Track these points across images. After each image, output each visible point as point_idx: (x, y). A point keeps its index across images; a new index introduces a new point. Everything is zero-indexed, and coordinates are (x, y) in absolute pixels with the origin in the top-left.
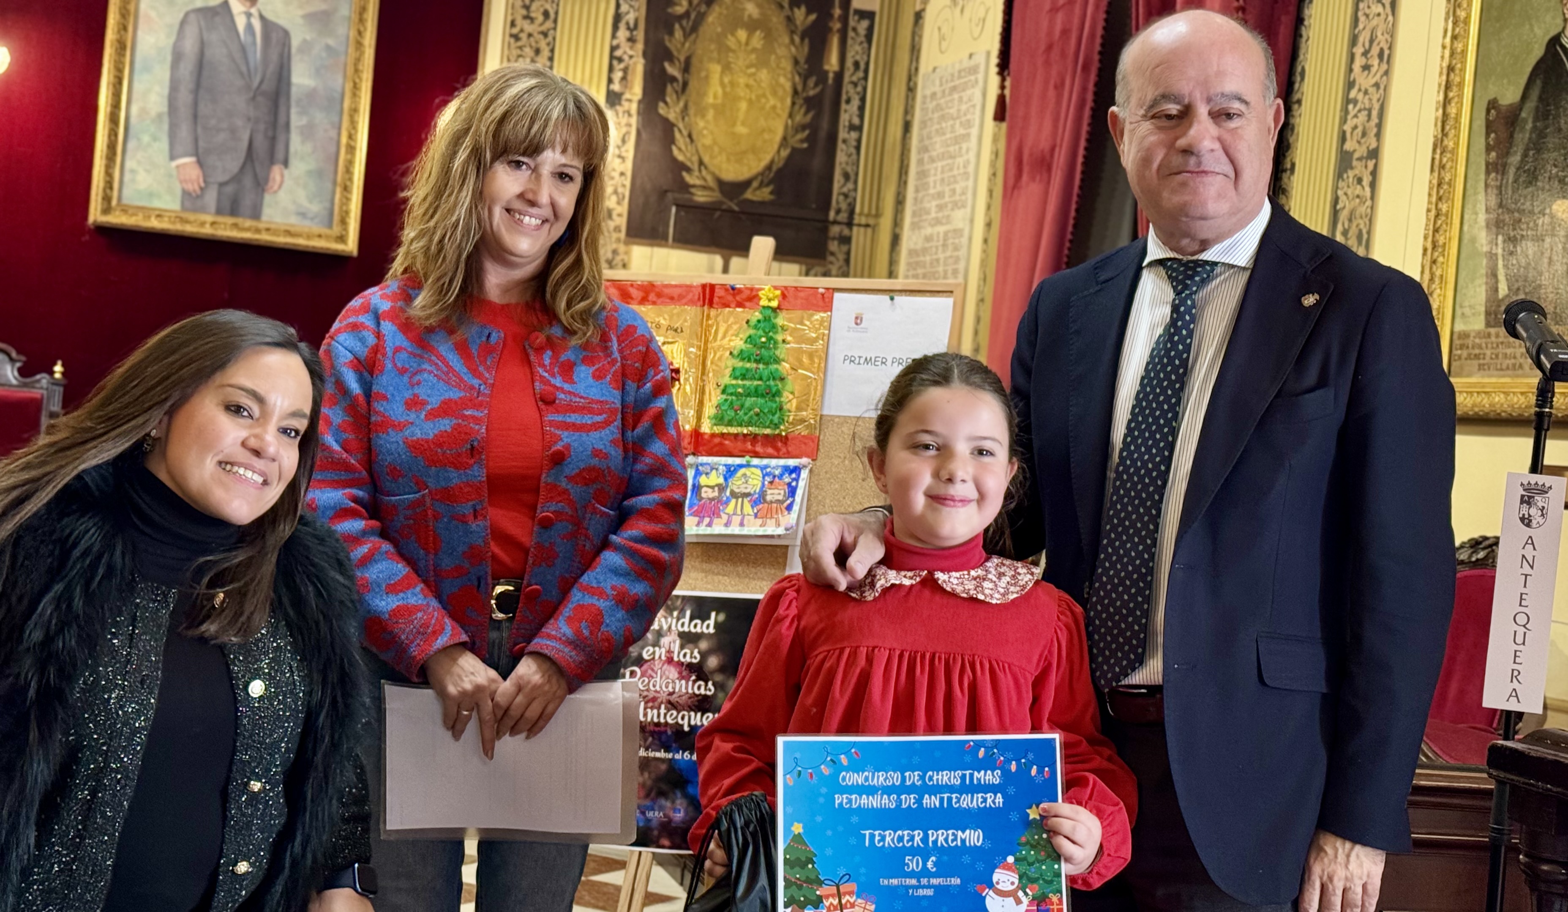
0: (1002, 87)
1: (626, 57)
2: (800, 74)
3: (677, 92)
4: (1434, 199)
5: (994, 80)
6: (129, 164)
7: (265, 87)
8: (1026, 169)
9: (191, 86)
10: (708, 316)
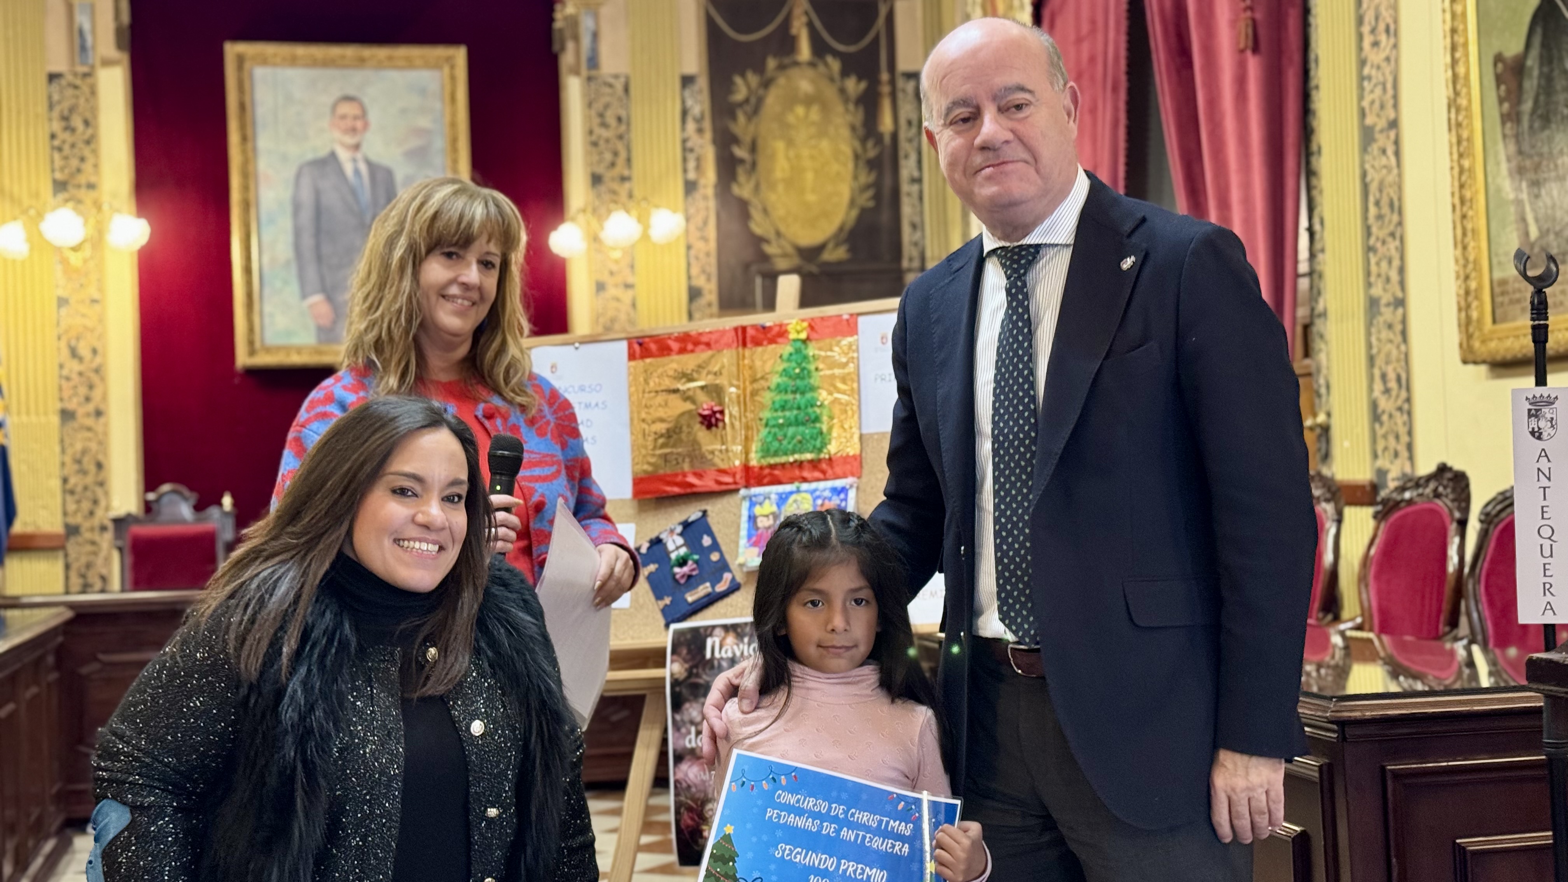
1: (697, 148)
2: (858, 139)
3: (747, 172)
6: (268, 308)
9: (312, 231)
10: (744, 356)
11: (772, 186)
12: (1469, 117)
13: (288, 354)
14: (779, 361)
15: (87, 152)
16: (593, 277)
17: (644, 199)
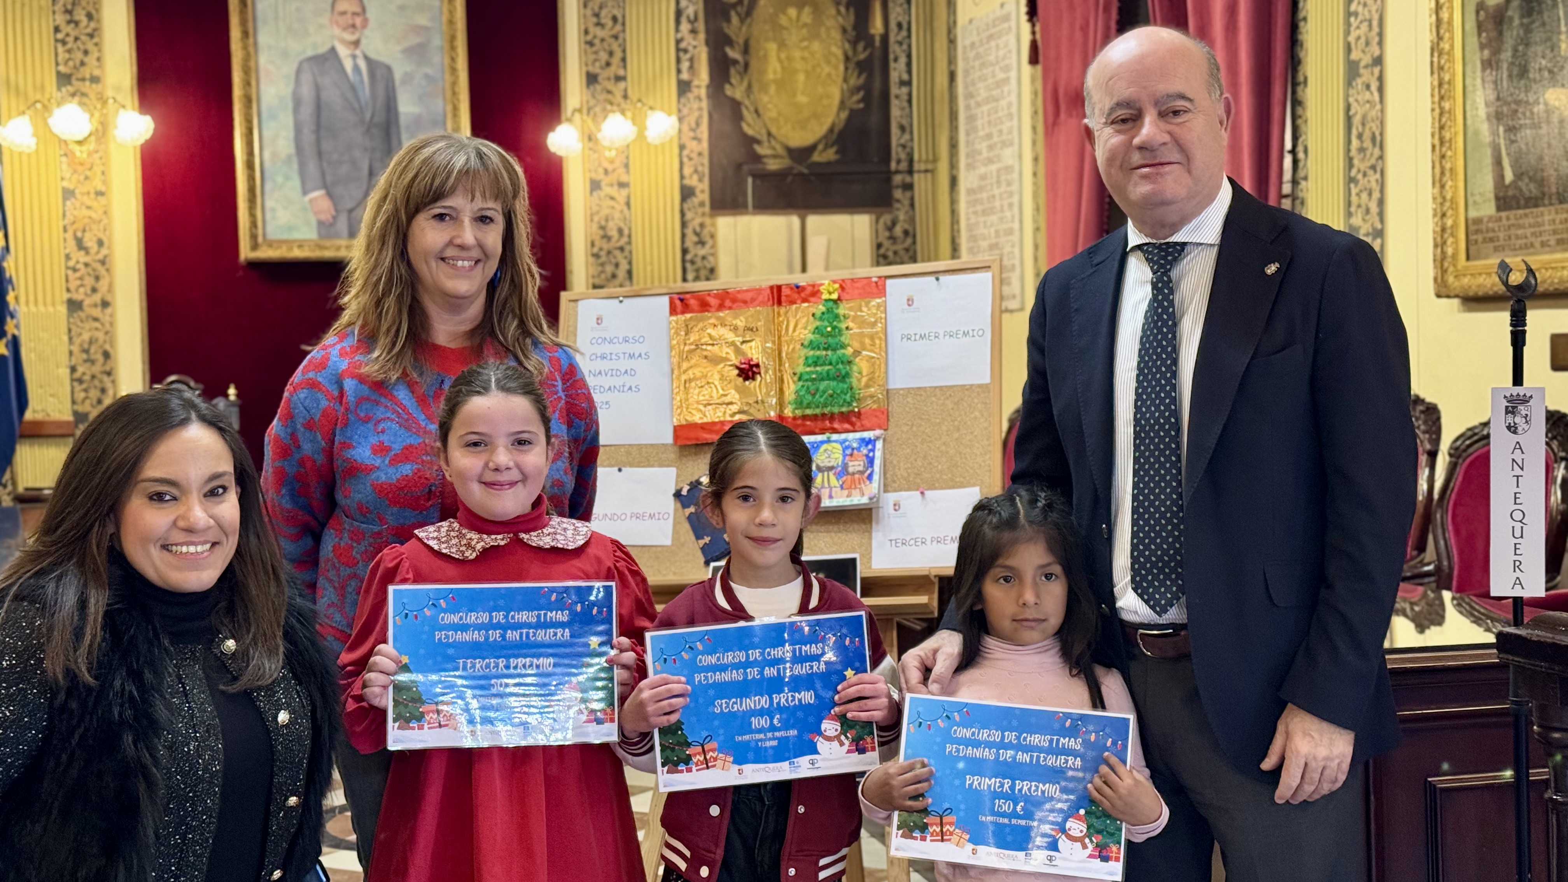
0: (1033, 33)
1: (690, 48)
2: (849, 41)
3: (740, 73)
4: (1436, 99)
5: (1026, 27)
6: (269, 204)
7: (376, 119)
8: (1063, 107)
9: (313, 127)
10: (779, 314)
11: (764, 89)
12: (1452, 60)
13: (290, 249)
14: (811, 318)
15: (90, 46)
16: (588, 176)
17: (640, 100)
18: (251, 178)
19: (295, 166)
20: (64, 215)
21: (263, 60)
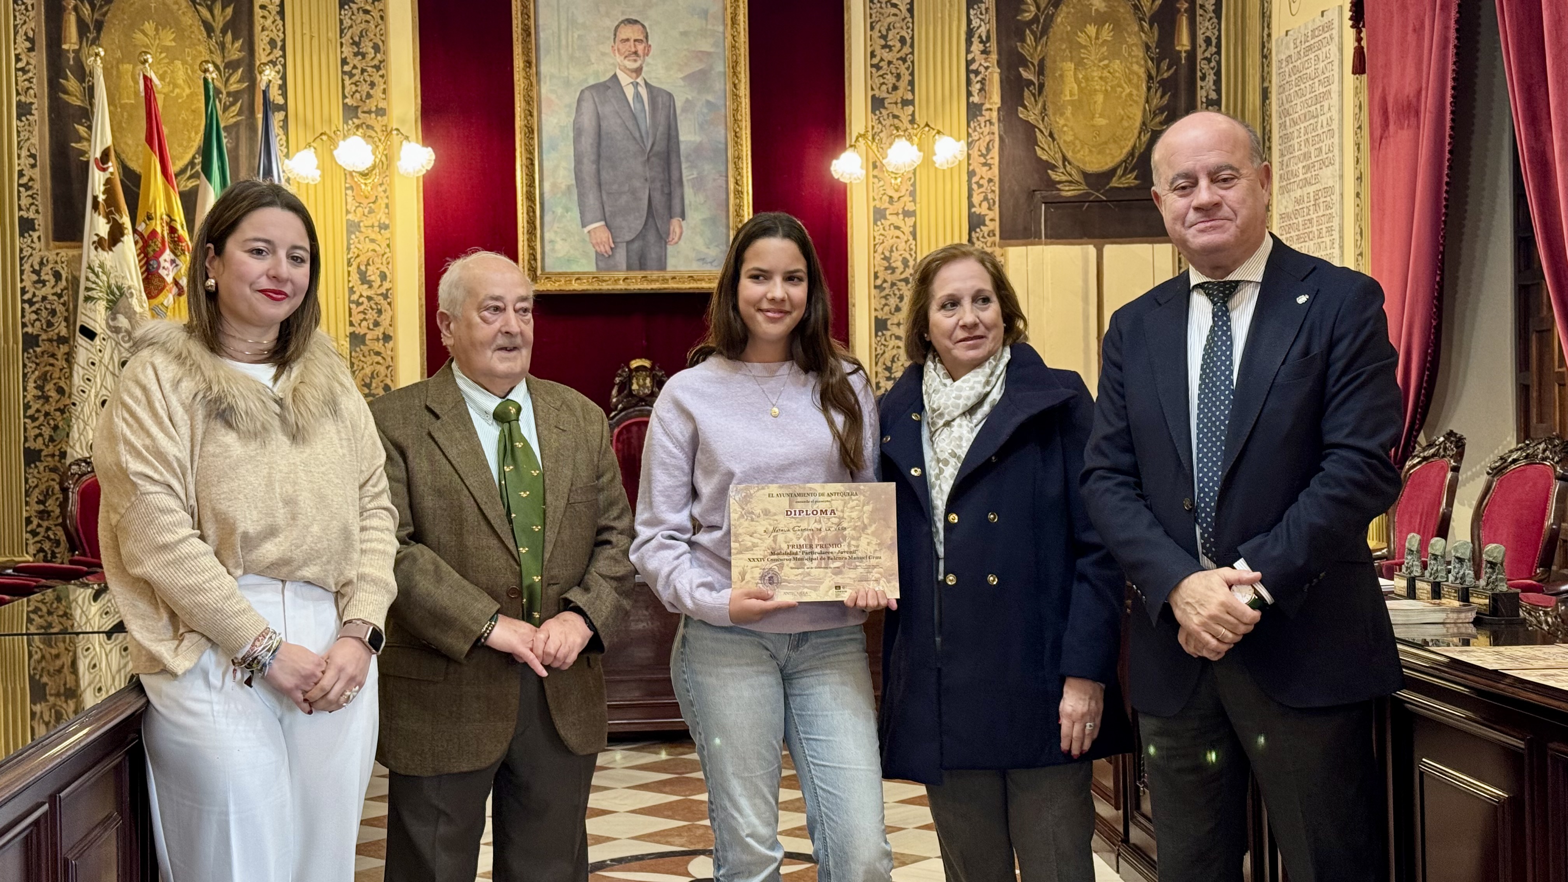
0: (1359, 39)
2: (1152, 59)
3: (1034, 95)
5: (1350, 33)
6: (547, 236)
7: (656, 148)
8: (1392, 118)
9: (593, 157)
11: (1060, 111)
13: (569, 282)
15: (376, 78)
16: (872, 204)
17: (927, 125)
18: (531, 210)
19: (576, 197)
20: (349, 249)
21: (545, 89)
